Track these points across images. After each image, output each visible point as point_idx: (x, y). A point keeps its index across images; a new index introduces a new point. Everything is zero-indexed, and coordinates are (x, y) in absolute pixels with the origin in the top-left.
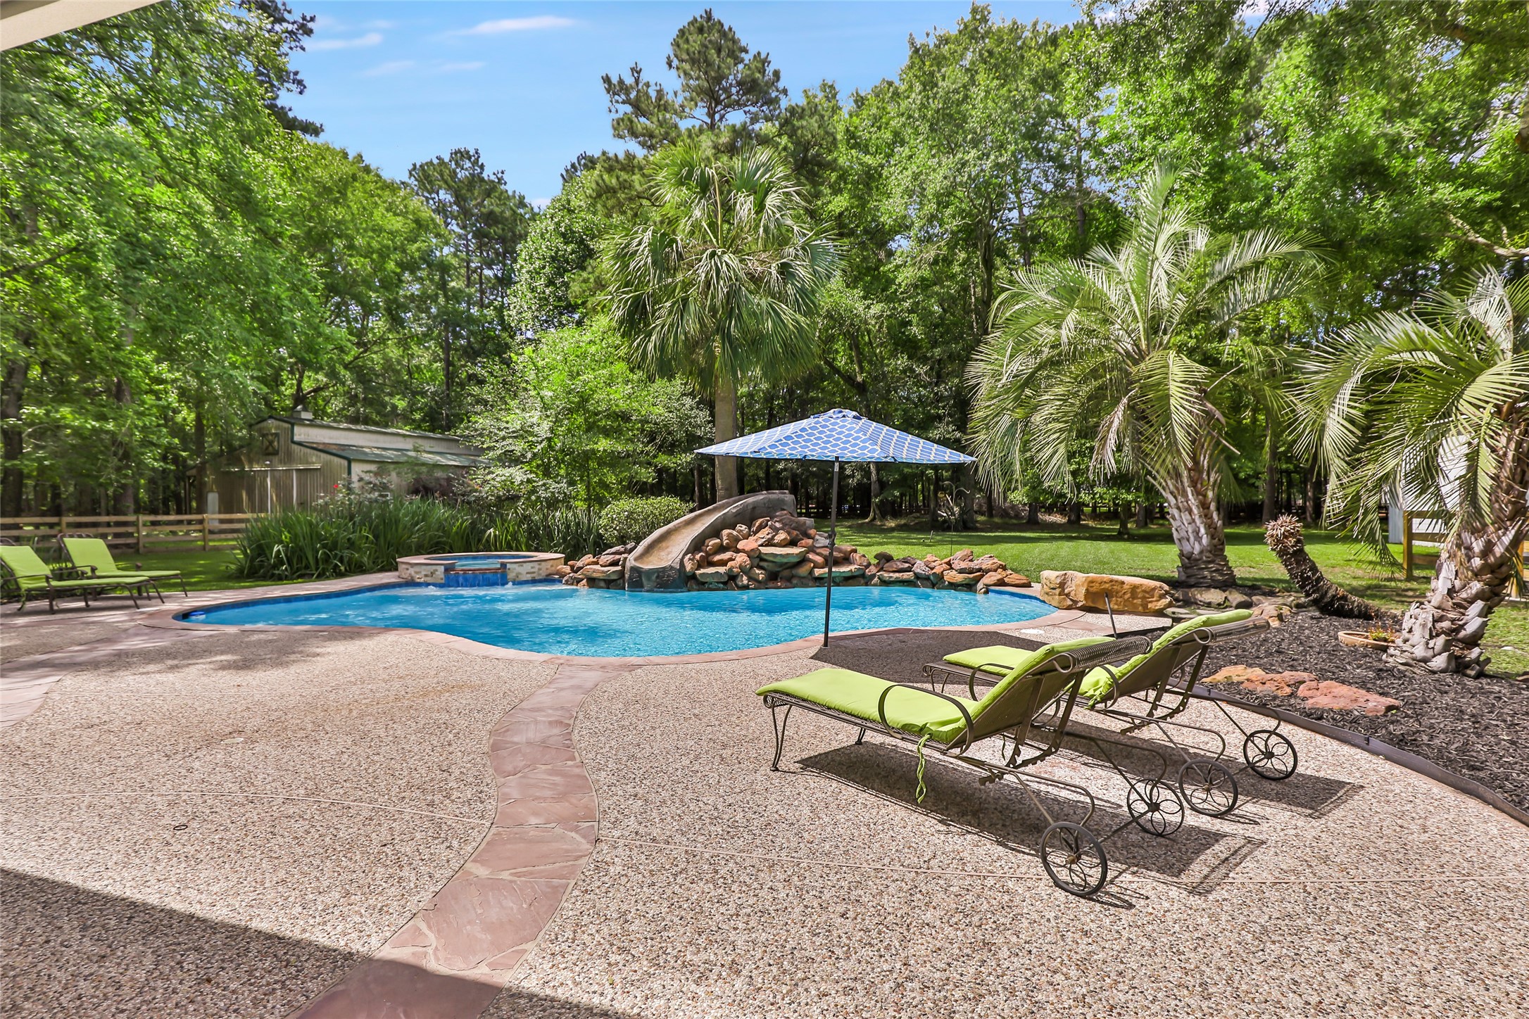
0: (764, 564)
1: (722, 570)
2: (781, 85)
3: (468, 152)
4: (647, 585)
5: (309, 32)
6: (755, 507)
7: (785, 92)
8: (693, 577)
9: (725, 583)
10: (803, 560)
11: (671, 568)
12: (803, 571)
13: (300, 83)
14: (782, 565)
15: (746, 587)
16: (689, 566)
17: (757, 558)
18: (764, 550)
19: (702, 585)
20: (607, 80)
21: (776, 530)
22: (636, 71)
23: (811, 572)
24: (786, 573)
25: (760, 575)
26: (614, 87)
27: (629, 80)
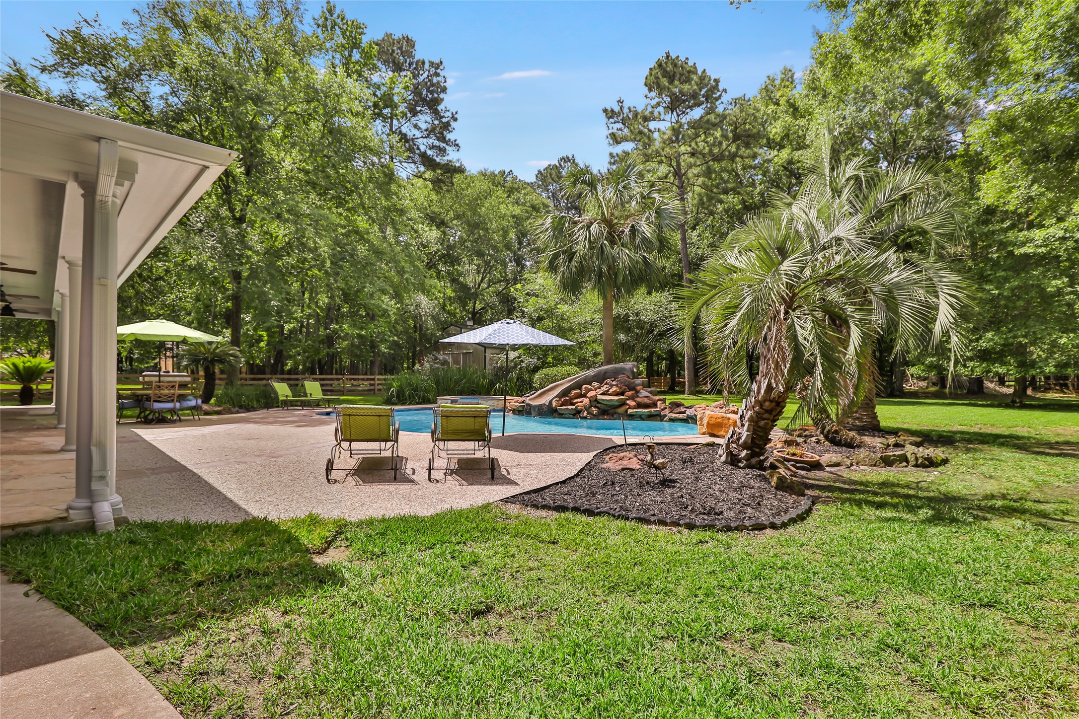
0: (599, 405)
1: (573, 407)
2: (721, 87)
3: (568, 158)
4: (533, 414)
5: (456, 120)
6: (606, 372)
7: (725, 91)
8: (556, 411)
9: (574, 415)
10: (623, 403)
11: (544, 404)
12: (621, 410)
13: (457, 145)
14: (610, 406)
15: (586, 418)
16: (554, 404)
17: (595, 401)
18: (599, 397)
19: (561, 415)
20: (605, 111)
21: (612, 386)
22: (620, 102)
23: (626, 411)
24: (612, 411)
25: (594, 410)
26: (610, 114)
27: (617, 109)
